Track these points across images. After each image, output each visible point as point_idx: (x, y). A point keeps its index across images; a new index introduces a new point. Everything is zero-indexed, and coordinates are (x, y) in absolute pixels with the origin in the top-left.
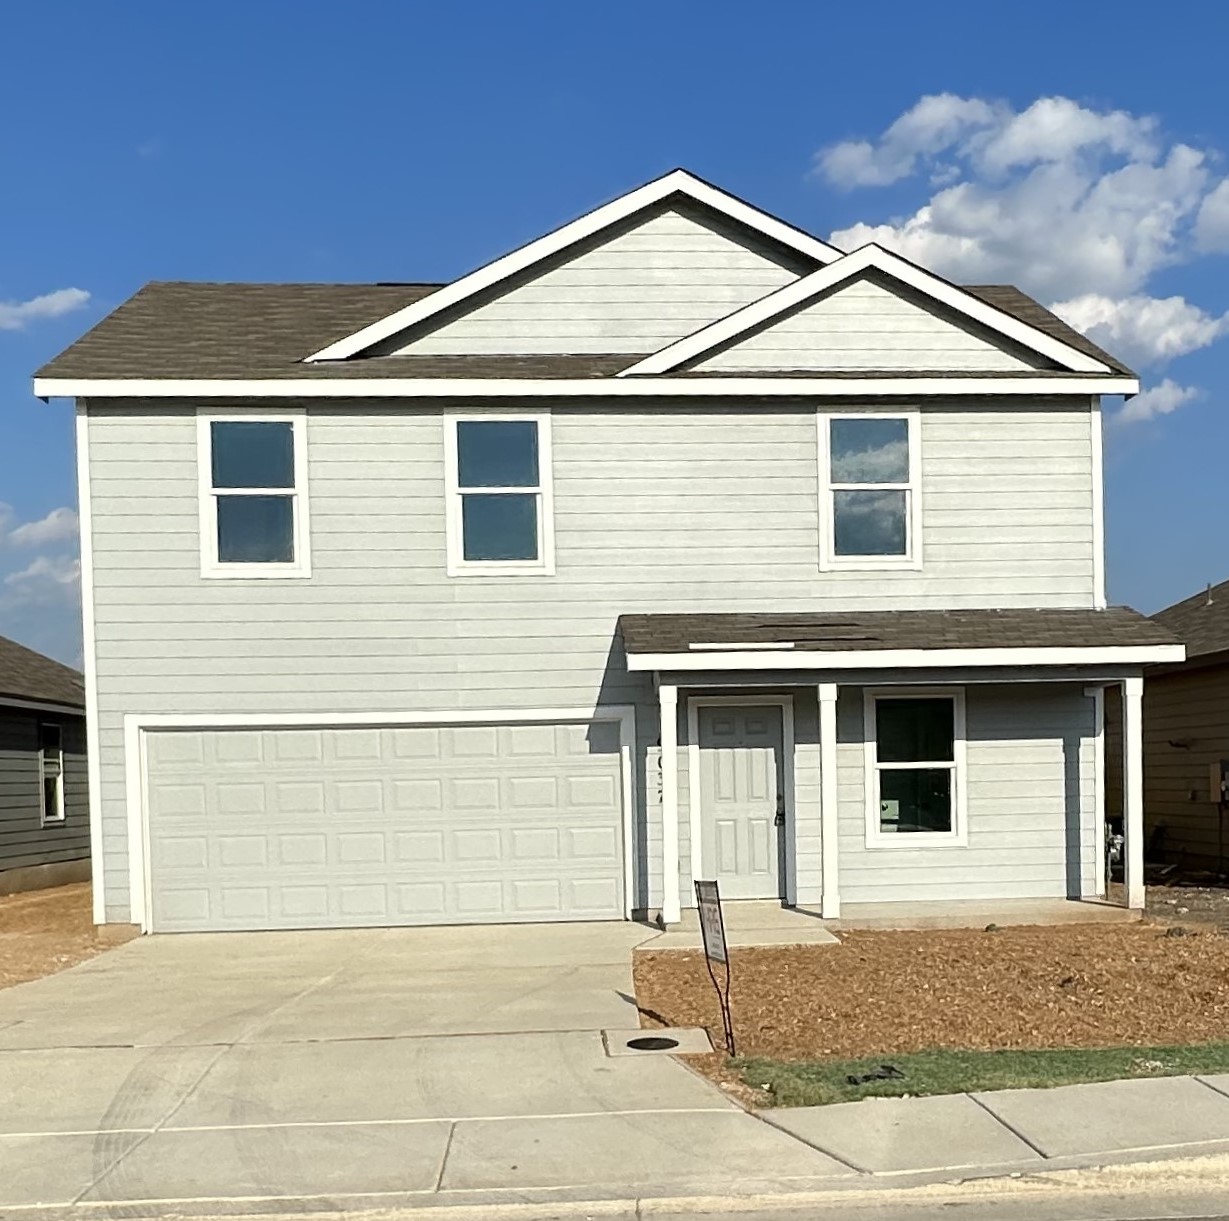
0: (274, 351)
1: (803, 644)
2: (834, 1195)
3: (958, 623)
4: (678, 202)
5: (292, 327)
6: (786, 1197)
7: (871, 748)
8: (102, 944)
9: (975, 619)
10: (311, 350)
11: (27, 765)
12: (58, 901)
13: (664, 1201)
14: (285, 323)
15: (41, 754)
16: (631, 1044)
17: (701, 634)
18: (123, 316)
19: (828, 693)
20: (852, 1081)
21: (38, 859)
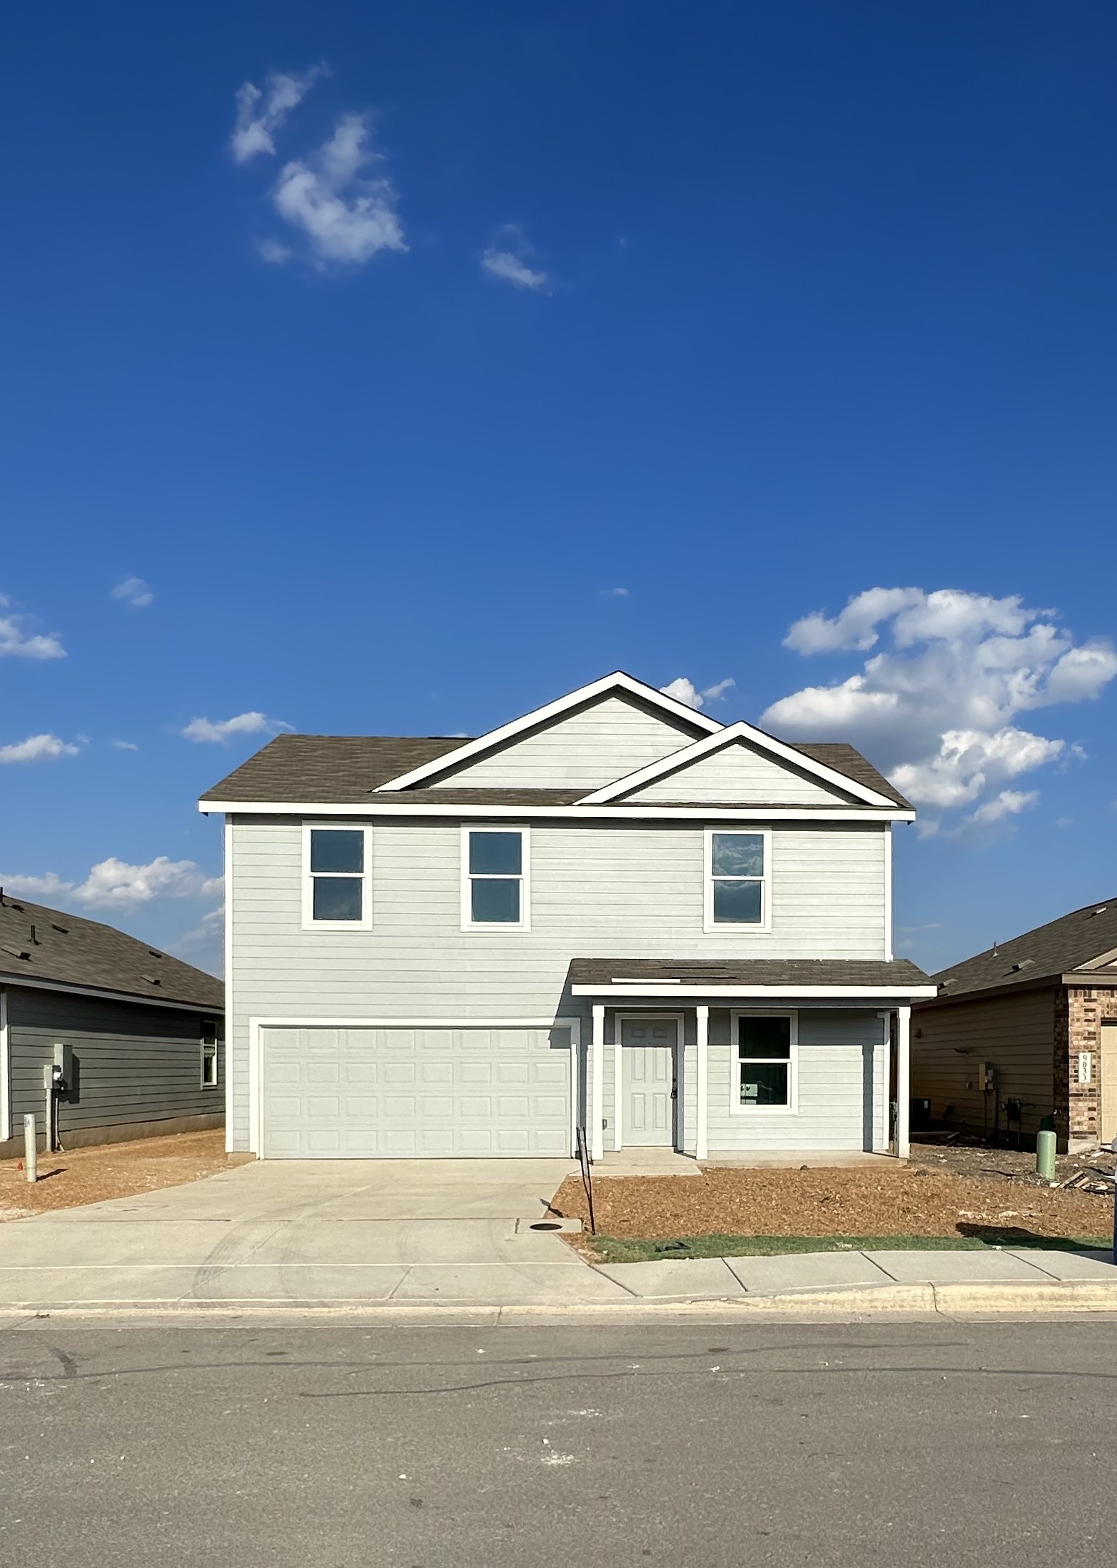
0: (355, 784)
1: (686, 981)
2: (616, 1308)
3: (792, 968)
4: (618, 691)
5: (368, 768)
6: (587, 1308)
7: (735, 1049)
8: (229, 1164)
9: (806, 965)
10: (378, 784)
11: (193, 1048)
12: (209, 1138)
13: (516, 1308)
14: (364, 764)
15: (202, 1041)
16: (533, 1227)
17: (622, 972)
18: (260, 758)
19: (703, 1013)
20: (659, 1250)
21: (199, 1111)
